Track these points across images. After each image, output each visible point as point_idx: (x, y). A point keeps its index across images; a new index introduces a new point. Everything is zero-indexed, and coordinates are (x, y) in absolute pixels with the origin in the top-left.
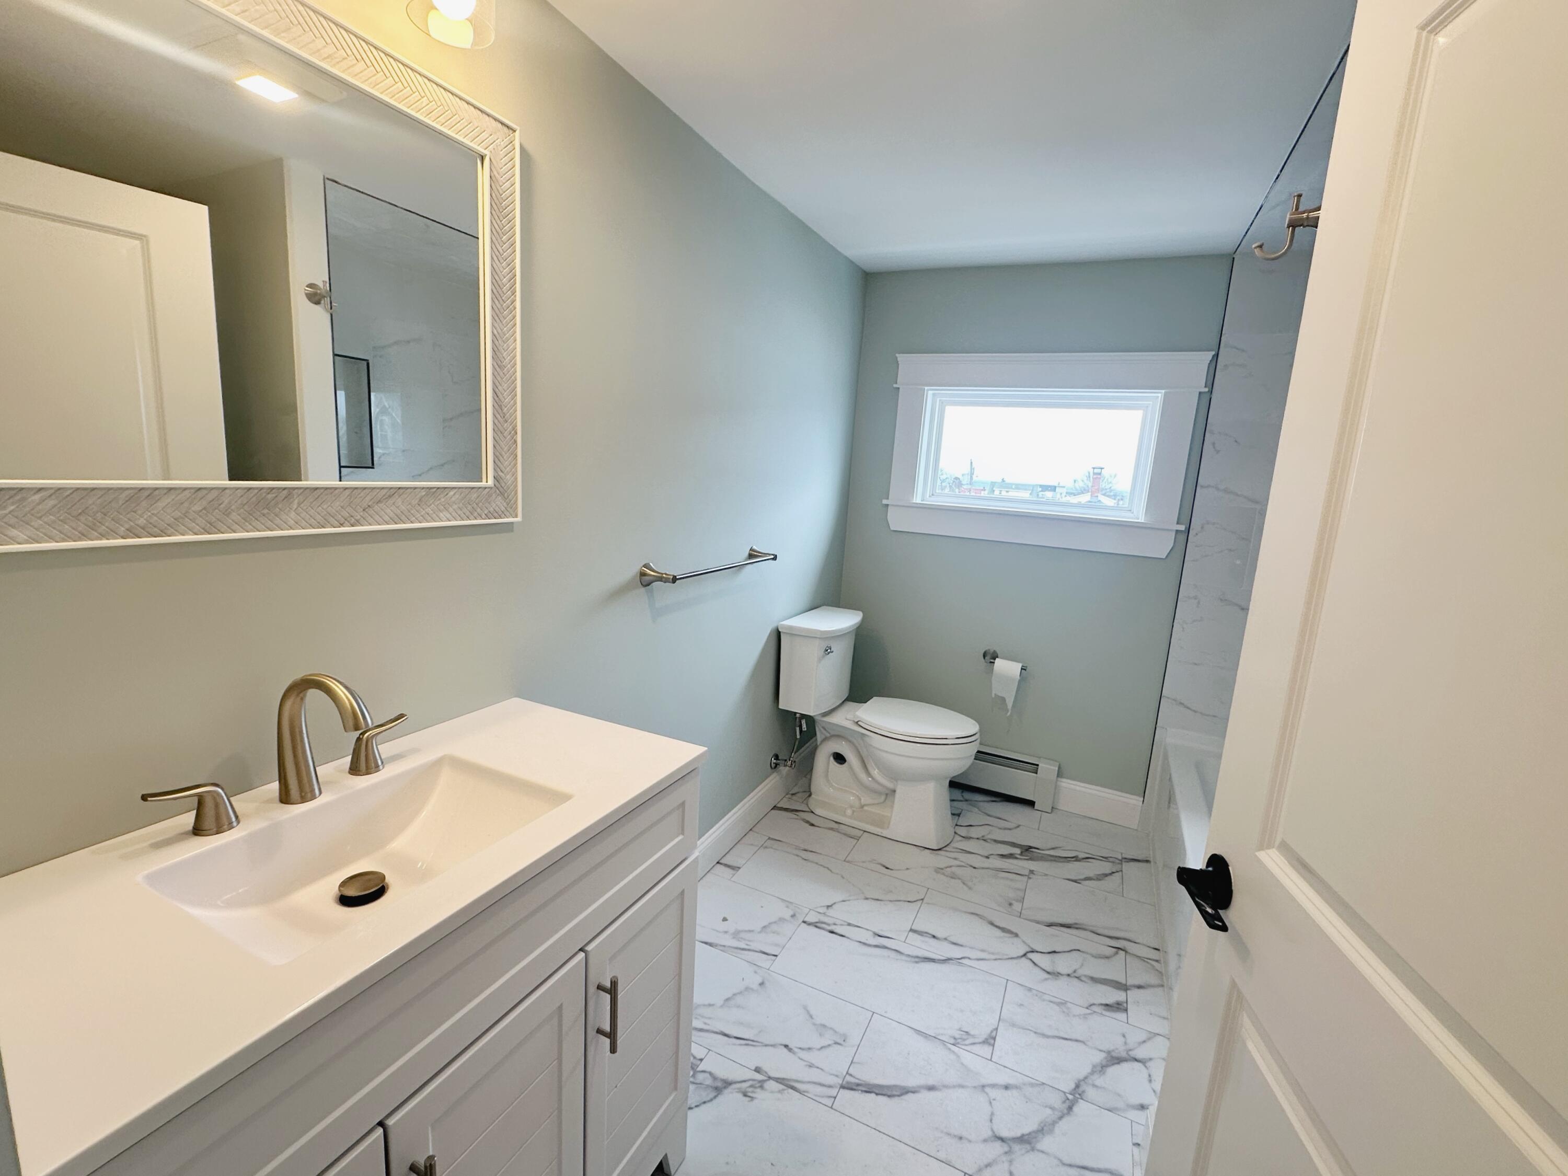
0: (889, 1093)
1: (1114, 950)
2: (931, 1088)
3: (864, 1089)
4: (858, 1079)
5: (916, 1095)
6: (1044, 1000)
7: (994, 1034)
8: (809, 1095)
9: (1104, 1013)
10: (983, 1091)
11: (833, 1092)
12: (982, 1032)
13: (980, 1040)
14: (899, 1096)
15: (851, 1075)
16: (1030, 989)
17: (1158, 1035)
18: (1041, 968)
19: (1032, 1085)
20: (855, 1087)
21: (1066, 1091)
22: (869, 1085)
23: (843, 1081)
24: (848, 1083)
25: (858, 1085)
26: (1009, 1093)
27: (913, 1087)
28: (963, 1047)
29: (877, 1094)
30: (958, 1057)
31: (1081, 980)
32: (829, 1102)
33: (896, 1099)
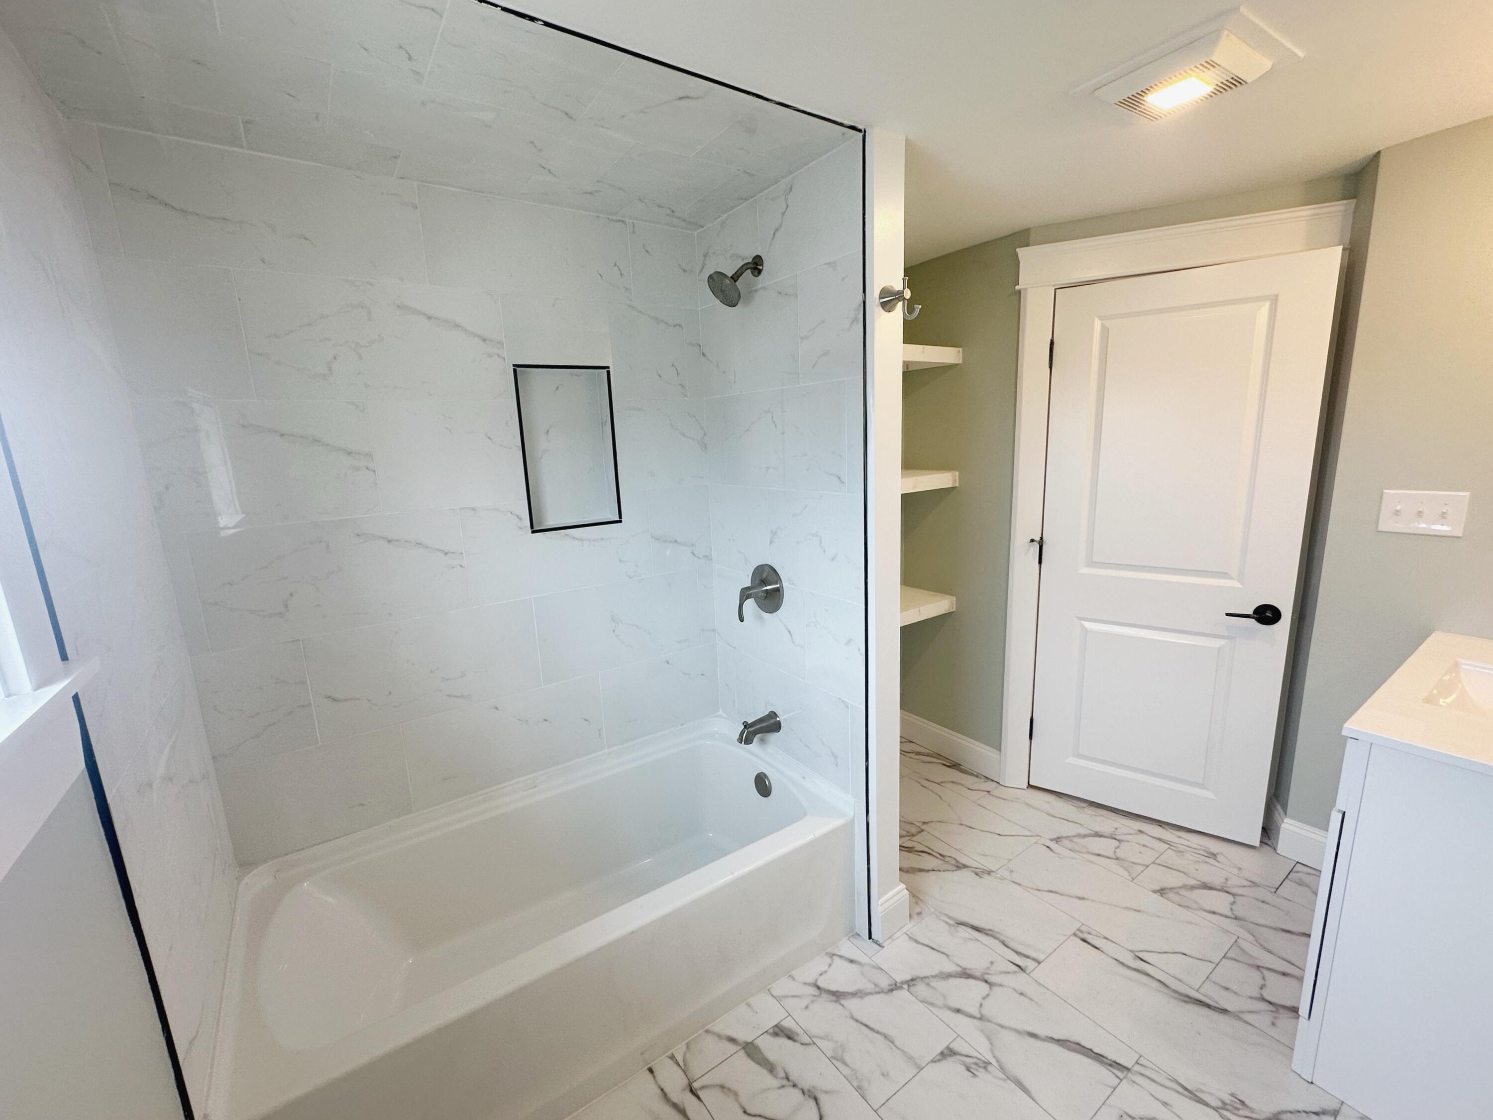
0: (1078, 1047)
1: (700, 1093)
2: (1033, 1035)
3: (1105, 1060)
4: (1111, 1071)
5: (1050, 1035)
6: (853, 1070)
7: (939, 1057)
8: (1166, 1075)
9: (800, 1031)
10: (982, 1015)
11: (1137, 1068)
12: (951, 1066)
13: (958, 1057)
14: (1069, 1041)
15: (1119, 1078)
16: (859, 1089)
17: (774, 997)
18: (819, 1109)
19: (932, 1004)
20: (1114, 1064)
21: (906, 991)
22: (1097, 1061)
23: (1126, 1075)
24: (1122, 1072)
25: (1110, 1065)
26: (958, 1006)
27: (1052, 1043)
28: (980, 1057)
29: (1091, 1050)
30: (992, 1051)
31: (786, 1074)
32: (1142, 1061)
33: (1072, 1039)
